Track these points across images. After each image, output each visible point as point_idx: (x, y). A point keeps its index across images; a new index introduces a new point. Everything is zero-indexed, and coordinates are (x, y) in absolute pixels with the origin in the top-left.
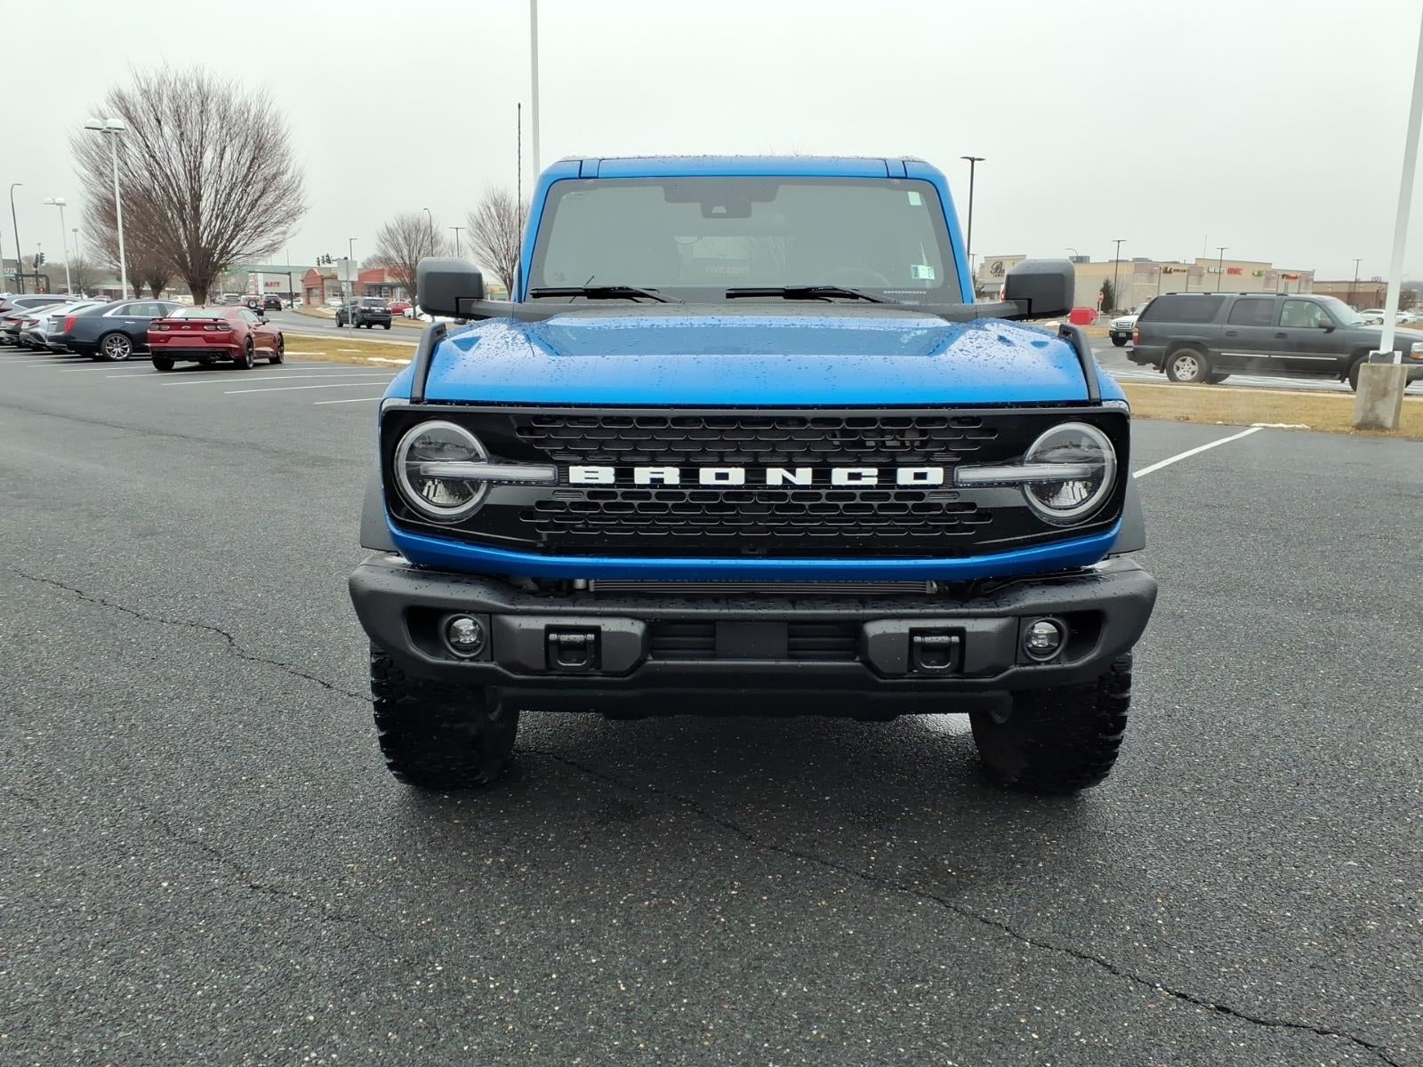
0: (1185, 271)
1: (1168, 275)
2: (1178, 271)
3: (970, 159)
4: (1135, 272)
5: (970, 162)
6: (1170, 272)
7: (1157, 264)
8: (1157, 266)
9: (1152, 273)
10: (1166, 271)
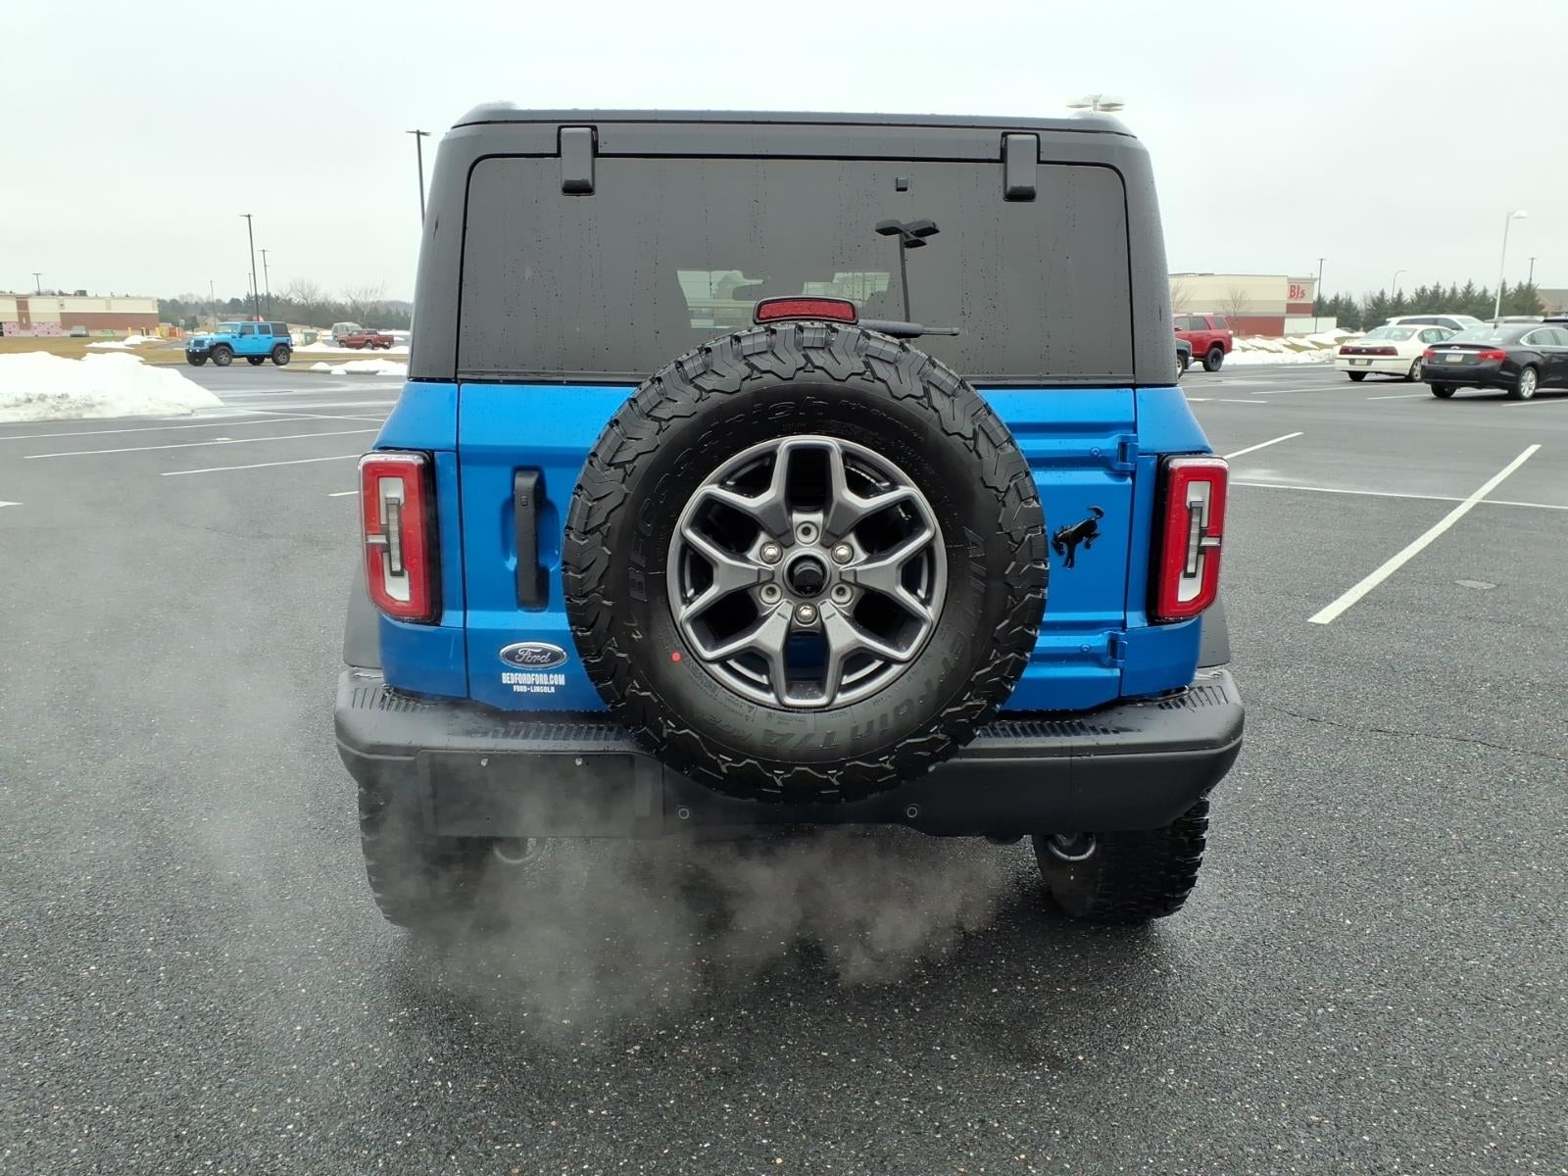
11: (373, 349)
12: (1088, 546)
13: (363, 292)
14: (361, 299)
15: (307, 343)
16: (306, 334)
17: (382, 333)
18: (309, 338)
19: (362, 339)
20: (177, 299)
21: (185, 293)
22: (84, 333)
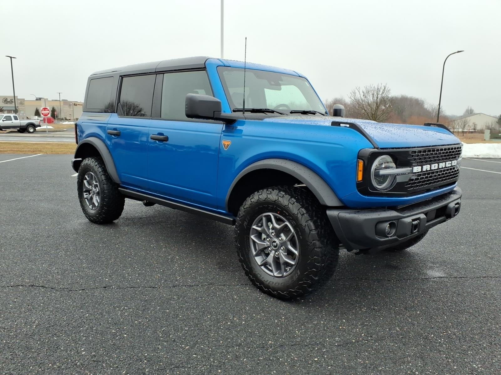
0: (81, 105)
1: (76, 106)
2: (79, 105)
3: (10, 57)
4: (64, 105)
5: (10, 58)
6: (76, 105)
7: (71, 102)
8: (71, 103)
9: (70, 105)
10: (75, 105)
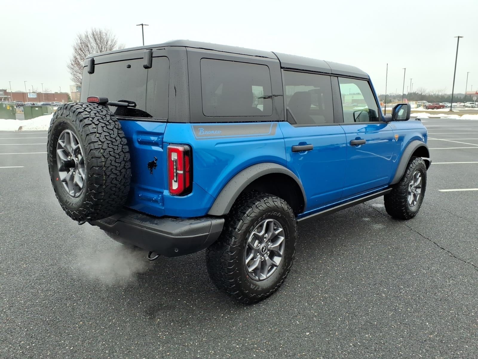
11: (437, 109)
12: (155, 168)
13: (438, 91)
14: (437, 93)
15: (417, 107)
16: (418, 105)
17: (441, 104)
18: (418, 106)
19: (434, 106)
20: (389, 94)
21: (391, 93)
22: (356, 105)
